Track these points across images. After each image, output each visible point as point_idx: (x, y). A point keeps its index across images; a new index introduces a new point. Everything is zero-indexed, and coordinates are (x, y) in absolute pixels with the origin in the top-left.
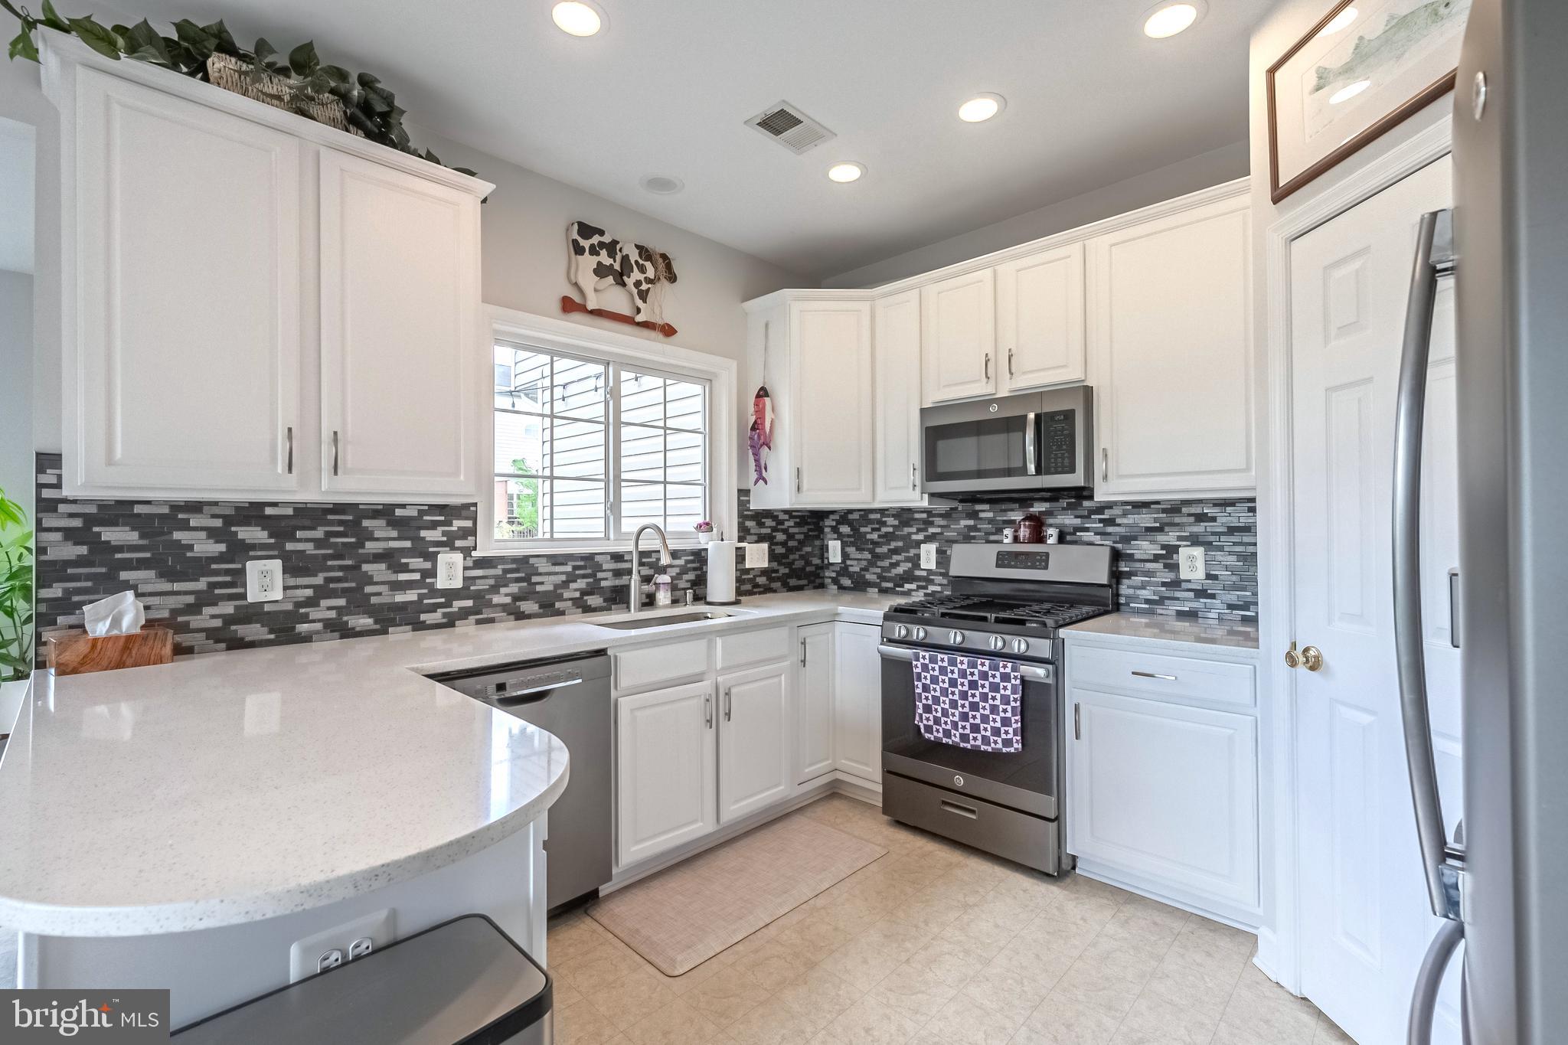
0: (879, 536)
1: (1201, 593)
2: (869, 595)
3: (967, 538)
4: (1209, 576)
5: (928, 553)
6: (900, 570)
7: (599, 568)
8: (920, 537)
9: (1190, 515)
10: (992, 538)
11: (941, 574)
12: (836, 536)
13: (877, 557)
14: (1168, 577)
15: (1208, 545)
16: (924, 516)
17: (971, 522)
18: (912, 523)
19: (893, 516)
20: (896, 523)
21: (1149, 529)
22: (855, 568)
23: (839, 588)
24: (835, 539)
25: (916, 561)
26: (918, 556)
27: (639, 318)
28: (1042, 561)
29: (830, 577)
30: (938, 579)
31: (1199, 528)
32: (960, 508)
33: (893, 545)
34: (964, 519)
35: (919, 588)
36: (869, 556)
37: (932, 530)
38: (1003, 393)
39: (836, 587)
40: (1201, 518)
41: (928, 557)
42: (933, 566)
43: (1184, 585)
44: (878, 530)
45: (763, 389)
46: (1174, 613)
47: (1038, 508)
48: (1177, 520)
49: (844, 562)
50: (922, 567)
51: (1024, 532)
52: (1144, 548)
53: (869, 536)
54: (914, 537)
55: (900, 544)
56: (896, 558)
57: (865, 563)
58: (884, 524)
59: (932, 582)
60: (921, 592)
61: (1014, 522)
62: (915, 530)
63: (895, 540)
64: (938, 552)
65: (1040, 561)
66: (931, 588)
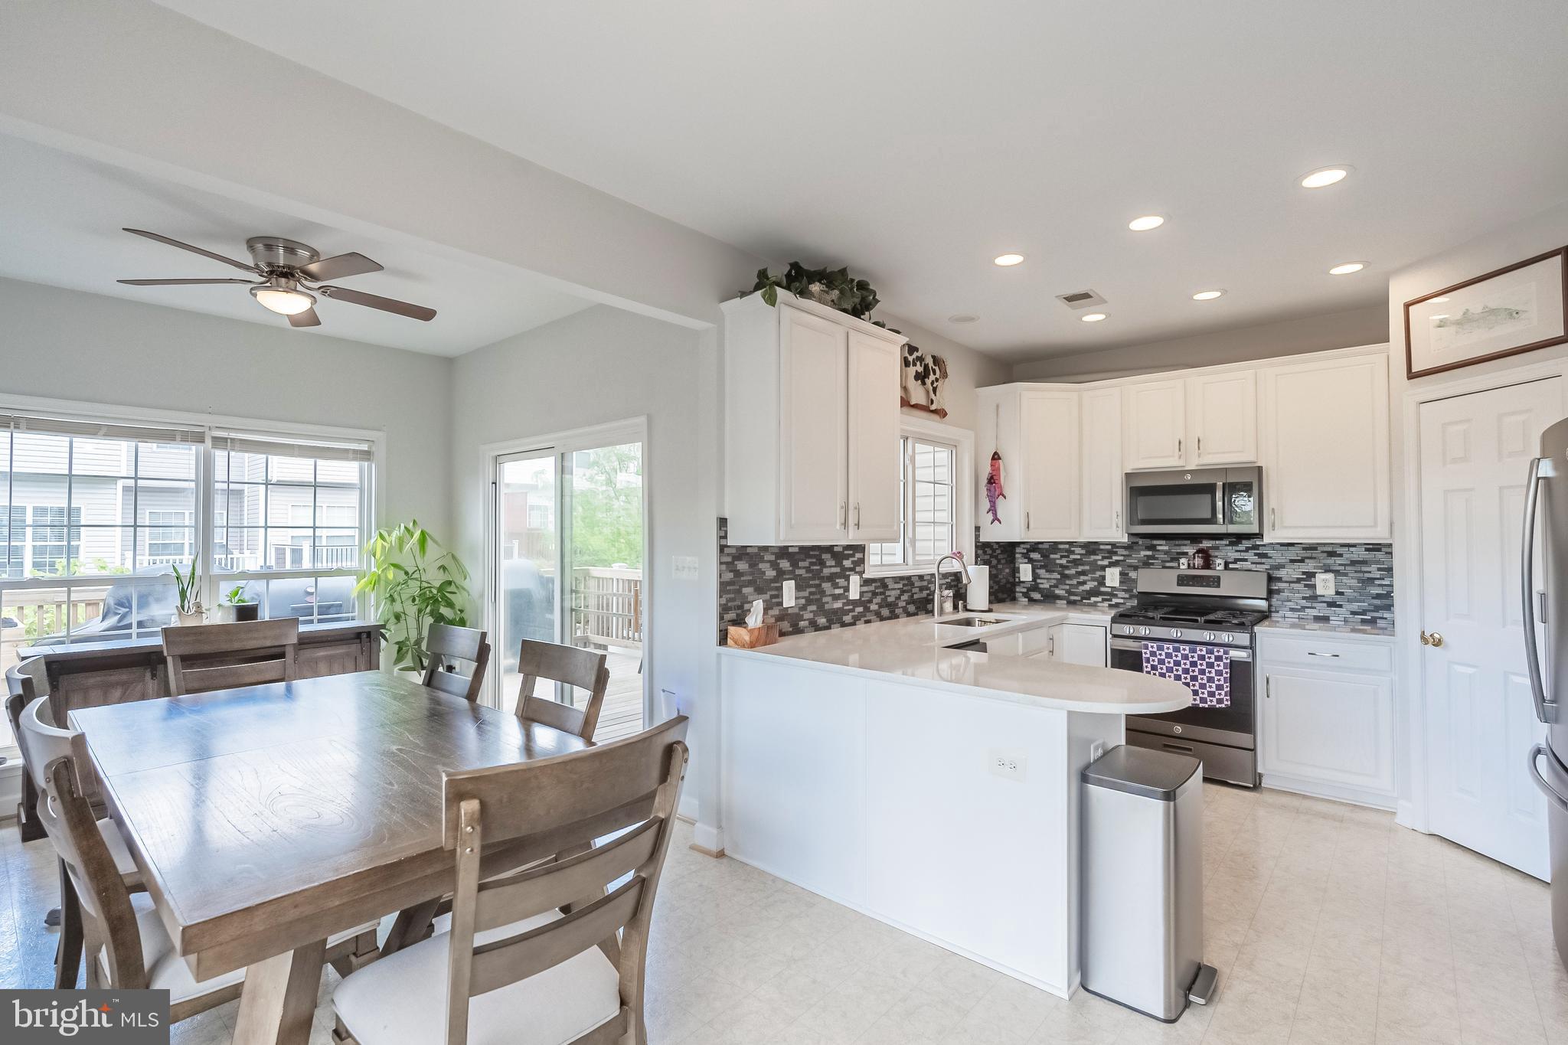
0: (1068, 562)
1: (1332, 604)
2: (1058, 606)
3: (1147, 564)
4: (1338, 593)
5: (1112, 574)
6: (1087, 587)
8: (1106, 562)
9: (1323, 552)
10: (1168, 564)
11: (1124, 590)
12: (1026, 561)
13: (1065, 577)
14: (1308, 593)
15: (1337, 573)
16: (1109, 547)
17: (1149, 553)
18: (1097, 552)
19: (1080, 546)
20: (1083, 552)
21: (1293, 561)
22: (1045, 585)
23: (1029, 600)
24: (1026, 563)
25: (1102, 581)
26: (1104, 577)
27: (933, 407)
28: (1216, 582)
29: (1021, 592)
30: (1122, 594)
31: (1330, 561)
32: (1140, 543)
33: (1080, 569)
34: (1144, 550)
35: (1103, 600)
36: (1059, 577)
37: (1115, 558)
38: (1192, 466)
39: (1027, 600)
40: (1332, 554)
41: (1113, 577)
42: (1117, 584)
43: (1320, 599)
44: (1068, 557)
45: (996, 453)
46: (1312, 618)
47: (1206, 544)
48: (1314, 555)
49: (1034, 580)
50: (1107, 585)
51: (1198, 561)
52: (1290, 573)
53: (1058, 561)
54: (1100, 563)
55: (1087, 568)
56: (1082, 578)
57: (1054, 582)
58: (1073, 552)
59: (1116, 596)
60: (1106, 604)
61: (1186, 553)
62: (1100, 558)
63: (1083, 565)
64: (1121, 574)
65: (1213, 582)
66: (1115, 601)
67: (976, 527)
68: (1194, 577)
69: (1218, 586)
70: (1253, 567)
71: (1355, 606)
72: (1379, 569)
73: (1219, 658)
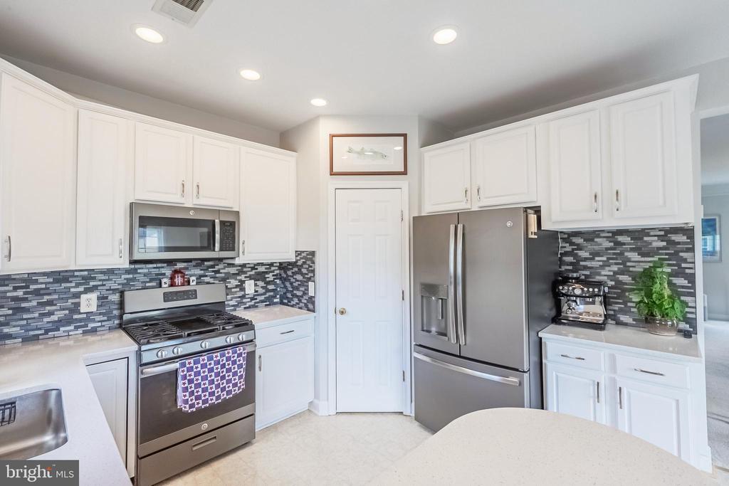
0: (26, 293)
1: (253, 299)
2: (7, 347)
3: (128, 286)
4: (256, 291)
5: (89, 300)
6: (54, 318)
8: (81, 289)
9: (249, 268)
11: (101, 314)
14: (241, 294)
15: (255, 280)
16: (85, 274)
18: (70, 279)
19: (46, 277)
20: (49, 281)
21: (234, 274)
25: (76, 308)
26: (78, 305)
30: (99, 318)
33: (46, 298)
34: (123, 274)
35: (76, 328)
36: (10, 312)
37: (92, 284)
40: (253, 268)
41: (89, 303)
42: (94, 308)
43: (248, 296)
46: (243, 308)
47: (180, 266)
48: (244, 270)
50: (81, 311)
51: (179, 280)
52: (233, 282)
53: (10, 295)
54: (73, 290)
55: (56, 296)
56: (48, 309)
58: (34, 283)
59: (92, 321)
60: (80, 331)
61: (164, 274)
62: (73, 284)
63: (49, 294)
64: (99, 298)
65: (192, 295)
66: (91, 325)
68: (177, 293)
69: (196, 298)
70: (212, 280)
71: (262, 298)
72: (273, 275)
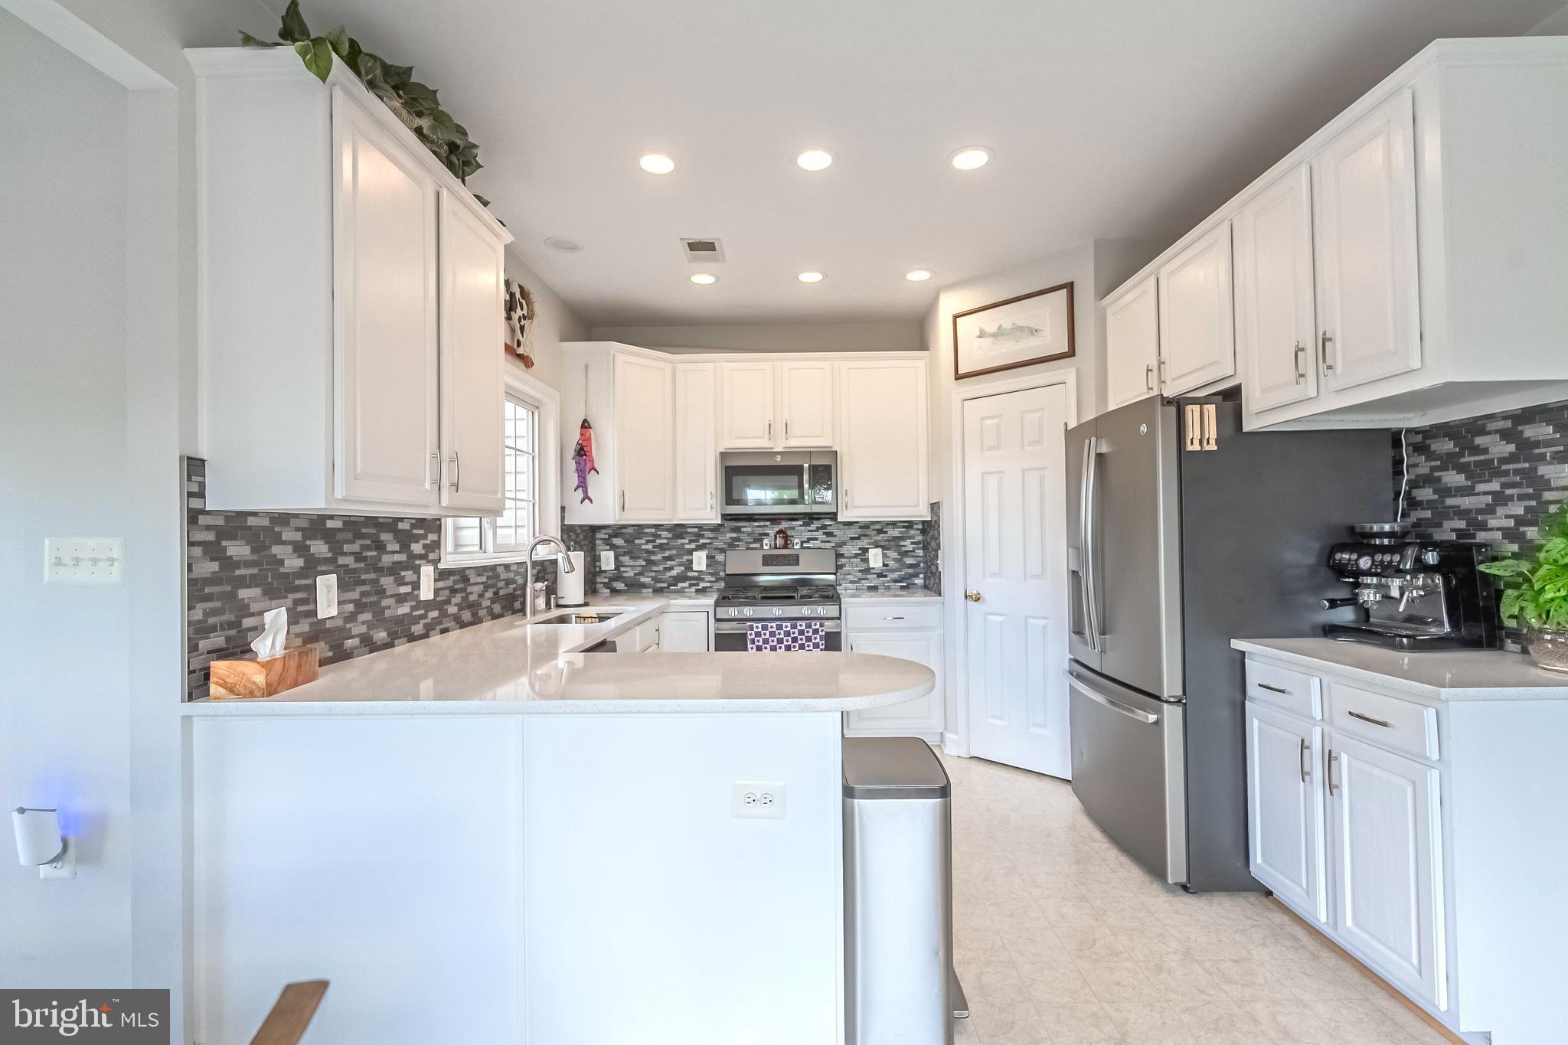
0: (654, 547)
1: (880, 575)
2: (643, 595)
3: (732, 545)
4: (885, 565)
5: (699, 558)
6: (674, 573)
7: (497, 577)
8: (693, 546)
9: (874, 530)
10: (751, 546)
11: (710, 574)
12: (608, 548)
13: (650, 563)
14: (863, 566)
15: (884, 548)
16: (696, 530)
17: (734, 535)
18: (684, 536)
19: (667, 530)
20: (670, 535)
21: (852, 539)
22: (629, 573)
23: (611, 592)
24: (607, 550)
25: (689, 566)
26: (691, 562)
27: (520, 351)
28: (795, 560)
29: (602, 583)
30: (708, 578)
31: (880, 537)
32: (726, 525)
33: (667, 553)
34: (729, 532)
35: (691, 585)
36: (644, 563)
37: (702, 541)
38: (780, 448)
39: (609, 591)
40: (880, 532)
41: (700, 560)
42: (703, 568)
43: (872, 571)
44: (654, 541)
45: (585, 421)
46: (866, 588)
47: (785, 525)
48: (868, 533)
49: (617, 568)
50: (694, 569)
51: (780, 541)
52: (851, 549)
53: (643, 547)
54: (687, 547)
55: (674, 552)
56: (669, 564)
57: (639, 569)
58: (659, 536)
59: (703, 580)
60: (693, 589)
61: (767, 535)
62: (687, 541)
63: (669, 549)
64: (708, 557)
65: (794, 560)
66: (702, 585)
67: (562, 507)
68: (777, 556)
69: (798, 564)
70: (823, 545)
71: (896, 575)
72: (912, 543)
73: (816, 632)
